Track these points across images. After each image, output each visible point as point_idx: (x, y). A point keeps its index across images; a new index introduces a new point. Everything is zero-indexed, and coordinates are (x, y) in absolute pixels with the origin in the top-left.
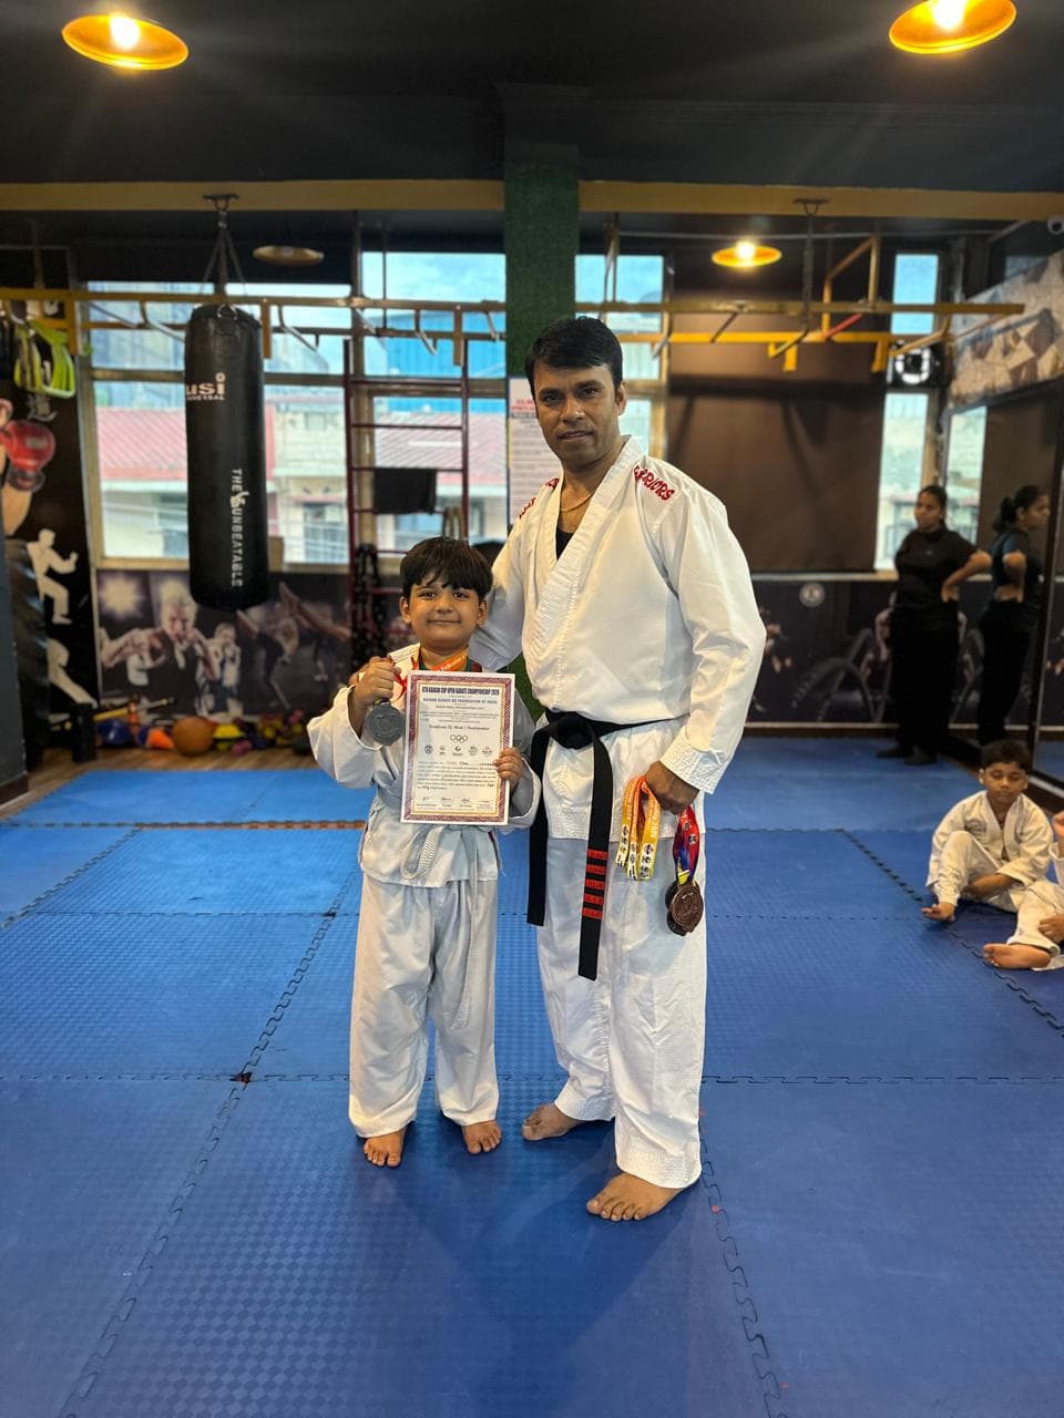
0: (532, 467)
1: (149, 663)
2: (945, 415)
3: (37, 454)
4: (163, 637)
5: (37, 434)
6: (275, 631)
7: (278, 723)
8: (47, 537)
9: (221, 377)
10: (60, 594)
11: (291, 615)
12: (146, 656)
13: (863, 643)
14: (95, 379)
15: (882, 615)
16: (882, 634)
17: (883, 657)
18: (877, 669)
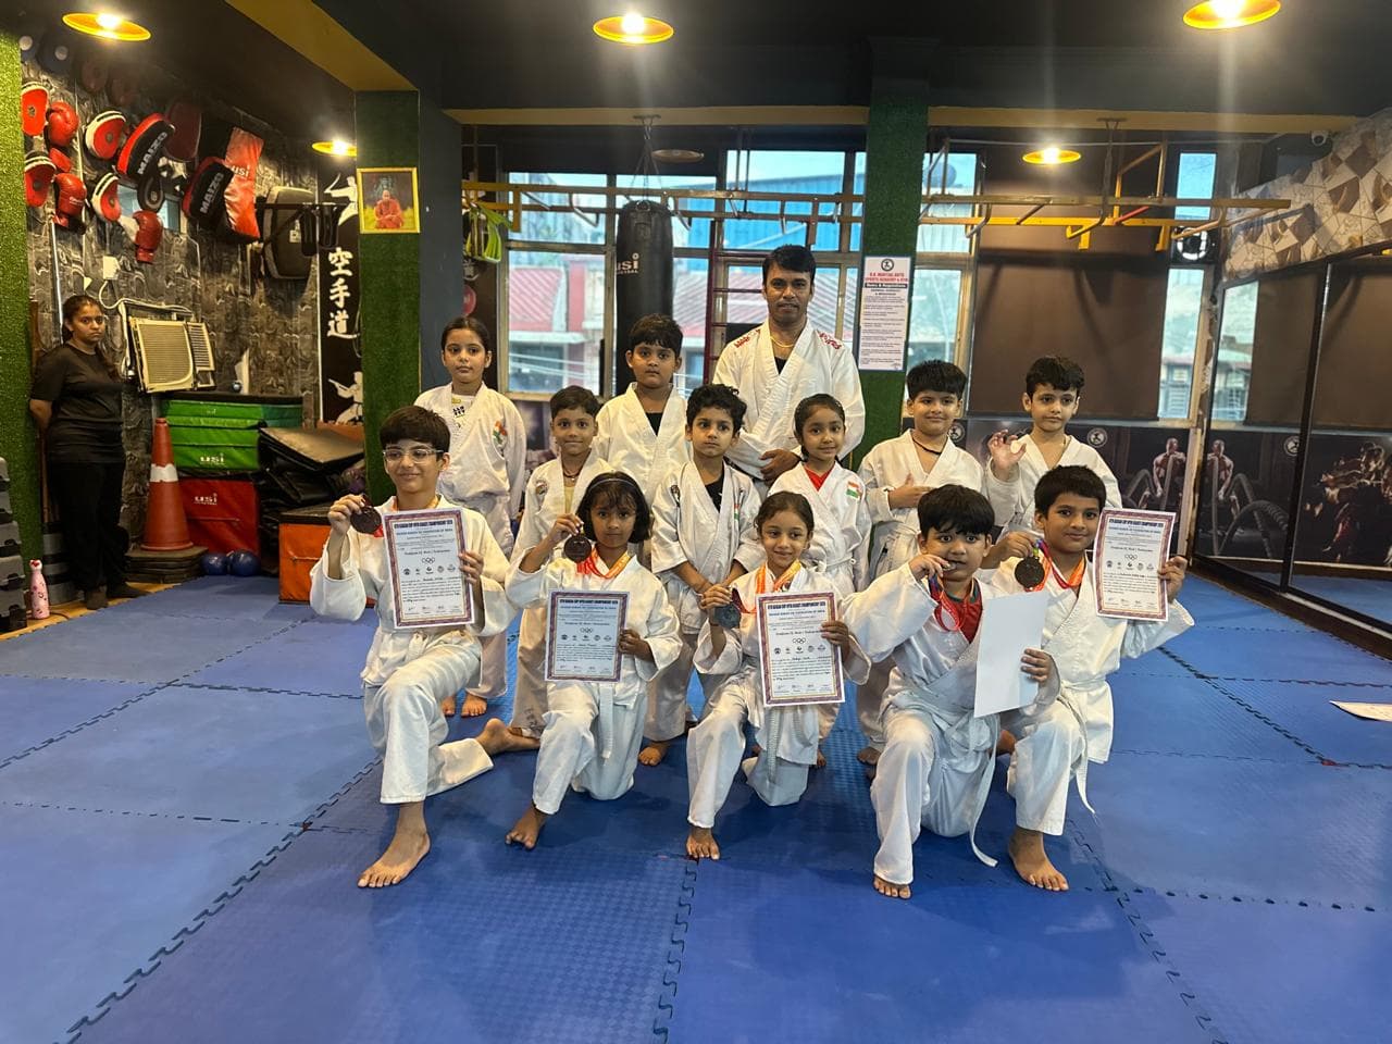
0: (879, 325)
2: (1219, 288)
13: (1141, 481)
14: (510, 249)
15: (1160, 459)
16: (1158, 473)
17: (1159, 494)
18: (1153, 504)
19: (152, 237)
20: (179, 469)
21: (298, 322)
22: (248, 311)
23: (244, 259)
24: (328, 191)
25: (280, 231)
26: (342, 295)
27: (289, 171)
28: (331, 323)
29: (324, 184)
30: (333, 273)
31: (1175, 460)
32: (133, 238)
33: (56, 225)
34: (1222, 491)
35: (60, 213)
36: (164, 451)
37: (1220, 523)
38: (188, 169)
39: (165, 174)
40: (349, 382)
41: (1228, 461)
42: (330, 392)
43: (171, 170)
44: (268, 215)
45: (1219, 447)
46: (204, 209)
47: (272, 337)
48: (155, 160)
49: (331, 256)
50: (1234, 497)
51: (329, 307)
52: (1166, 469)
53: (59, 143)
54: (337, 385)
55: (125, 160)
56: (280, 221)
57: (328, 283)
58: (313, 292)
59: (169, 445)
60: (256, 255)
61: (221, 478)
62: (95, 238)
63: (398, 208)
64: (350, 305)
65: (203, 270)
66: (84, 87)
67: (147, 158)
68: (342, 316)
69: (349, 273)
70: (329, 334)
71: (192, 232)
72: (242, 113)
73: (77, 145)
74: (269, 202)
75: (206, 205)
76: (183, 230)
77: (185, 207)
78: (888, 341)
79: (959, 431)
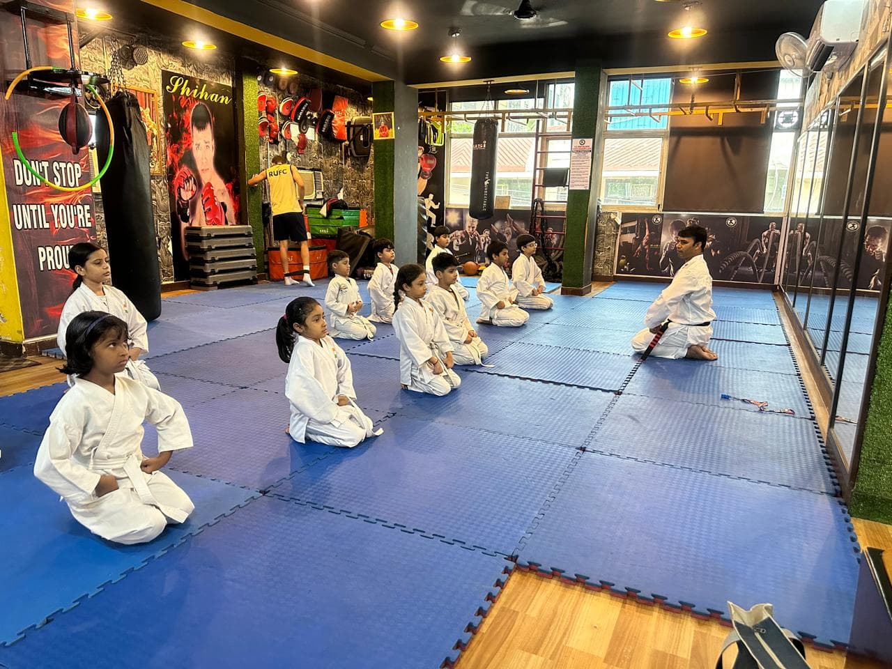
0: (578, 169)
1: (460, 243)
3: (430, 166)
4: (466, 233)
5: (431, 159)
6: (504, 232)
8: (431, 196)
9: (485, 142)
10: (434, 217)
11: (510, 227)
12: (460, 240)
13: (755, 245)
14: (451, 138)
15: (765, 233)
16: (764, 241)
17: (765, 252)
18: (761, 257)
19: (303, 143)
21: (366, 174)
22: (342, 171)
23: (341, 149)
25: (356, 136)
27: (362, 108)
31: (774, 234)
32: (296, 144)
33: (270, 143)
35: (271, 138)
38: (318, 114)
39: (309, 118)
41: (807, 234)
43: (311, 116)
44: (352, 129)
45: (802, 227)
46: (323, 131)
47: (354, 182)
48: (305, 113)
50: (810, 254)
52: (769, 239)
53: (270, 112)
55: (293, 115)
56: (356, 132)
58: (371, 161)
60: (347, 147)
61: (327, 238)
62: (283, 146)
63: (387, 128)
65: (324, 155)
66: (279, 89)
67: (301, 113)
71: (320, 141)
72: (341, 87)
73: (277, 112)
74: (352, 124)
75: (324, 129)
76: (317, 139)
77: (317, 130)
78: (582, 176)
79: (659, 219)
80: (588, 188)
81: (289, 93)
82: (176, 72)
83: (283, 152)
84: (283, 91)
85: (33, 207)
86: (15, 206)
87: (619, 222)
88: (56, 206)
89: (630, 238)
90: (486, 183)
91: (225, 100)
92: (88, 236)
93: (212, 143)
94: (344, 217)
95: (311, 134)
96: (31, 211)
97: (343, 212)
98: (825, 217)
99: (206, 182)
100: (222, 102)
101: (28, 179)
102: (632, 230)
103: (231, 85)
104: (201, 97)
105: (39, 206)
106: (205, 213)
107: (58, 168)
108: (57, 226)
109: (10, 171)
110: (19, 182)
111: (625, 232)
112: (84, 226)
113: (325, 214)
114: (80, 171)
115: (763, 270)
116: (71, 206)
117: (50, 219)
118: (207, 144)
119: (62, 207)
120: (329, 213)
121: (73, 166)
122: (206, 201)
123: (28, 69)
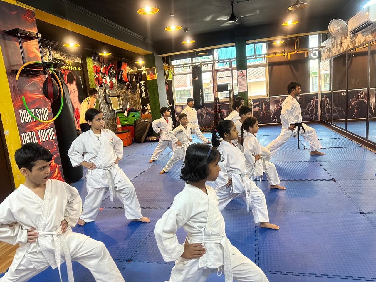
0: (241, 83)
2: (321, 62)
3: (166, 88)
5: (166, 85)
6: (202, 113)
7: (204, 128)
8: (168, 101)
9: (198, 76)
11: (205, 110)
13: (309, 106)
14: (174, 76)
15: (313, 100)
16: (312, 104)
17: (313, 108)
18: (312, 110)
19: (112, 85)
20: (122, 125)
21: (136, 95)
22: (128, 95)
23: (126, 86)
24: (139, 69)
25: (132, 79)
26: (143, 89)
27: (132, 67)
28: (142, 95)
29: (138, 68)
30: (141, 85)
31: (316, 100)
32: (109, 86)
33: (99, 86)
34: (327, 106)
35: (99, 84)
36: (119, 122)
37: (327, 113)
38: (116, 71)
40: (147, 106)
41: (328, 99)
42: (143, 108)
43: (113, 72)
44: (129, 76)
45: (325, 96)
47: (132, 99)
49: (141, 82)
51: (141, 92)
52: (314, 103)
53: (97, 72)
54: (144, 107)
55: (107, 73)
56: (131, 77)
57: (141, 87)
58: (138, 89)
59: (120, 121)
60: (128, 85)
61: (128, 126)
62: (104, 87)
63: (153, 74)
64: (146, 91)
65: (120, 89)
66: (100, 62)
67: (110, 72)
68: (144, 93)
69: (144, 85)
70: (142, 97)
71: (118, 83)
72: (122, 58)
73: (100, 72)
74: (129, 74)
75: (119, 77)
76: (116, 83)
77: (116, 78)
78: (243, 86)
79: (268, 100)
80: (246, 91)
81: (104, 63)
82: (58, 59)
83: (104, 90)
84: (101, 63)
85: (30, 133)
86: (22, 134)
87: (252, 103)
88: (40, 131)
89: (257, 109)
90: (200, 93)
91: (79, 69)
92: (54, 143)
93: (76, 90)
94: (135, 115)
95: (114, 81)
96: (29, 135)
97: (134, 113)
98: (333, 91)
99: (76, 108)
100: (78, 70)
101: (26, 120)
102: (258, 106)
103: (81, 62)
104: (70, 69)
105: (32, 132)
106: (77, 122)
107: (38, 112)
108: (41, 141)
109: (18, 117)
110: (23, 122)
111: (255, 107)
112: (52, 139)
113: (126, 115)
114: (47, 111)
115: (314, 116)
116: (46, 130)
117: (38, 138)
118: (74, 90)
119: (42, 131)
120: (128, 114)
121: (45, 109)
122: (77, 117)
123: (24, 64)
